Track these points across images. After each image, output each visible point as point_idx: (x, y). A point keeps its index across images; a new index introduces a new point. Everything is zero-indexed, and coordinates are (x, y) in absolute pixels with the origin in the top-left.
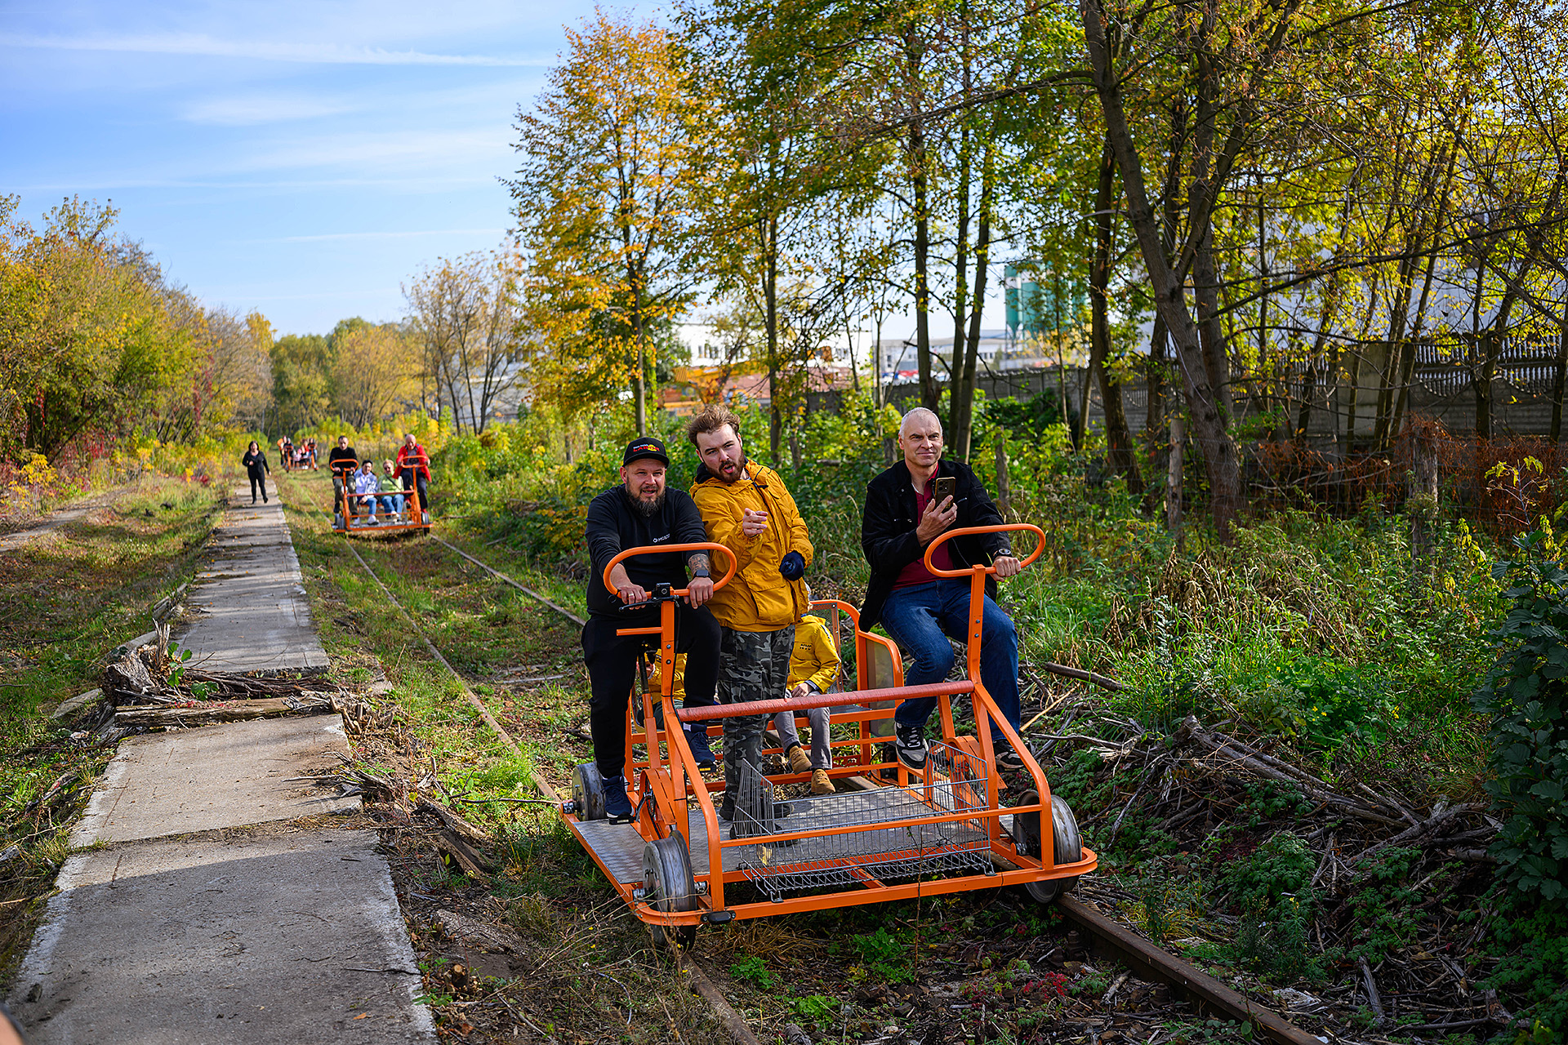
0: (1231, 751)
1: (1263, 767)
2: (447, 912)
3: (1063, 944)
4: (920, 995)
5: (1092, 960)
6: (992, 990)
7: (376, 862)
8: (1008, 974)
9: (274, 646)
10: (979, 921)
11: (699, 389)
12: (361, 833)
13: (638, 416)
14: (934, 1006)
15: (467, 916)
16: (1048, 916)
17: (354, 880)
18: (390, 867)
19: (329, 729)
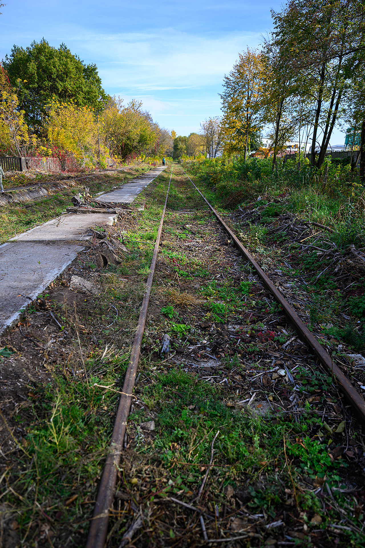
0: (363, 258)
2: (76, 276)
3: (279, 319)
4: (223, 329)
5: (288, 327)
6: (247, 332)
7: (73, 256)
8: (256, 327)
9: (125, 197)
10: (257, 304)
11: (264, 152)
12: (80, 247)
13: (245, 156)
14: (224, 334)
15: (85, 278)
16: (278, 307)
17: (60, 261)
18: (76, 259)
19: (110, 218)
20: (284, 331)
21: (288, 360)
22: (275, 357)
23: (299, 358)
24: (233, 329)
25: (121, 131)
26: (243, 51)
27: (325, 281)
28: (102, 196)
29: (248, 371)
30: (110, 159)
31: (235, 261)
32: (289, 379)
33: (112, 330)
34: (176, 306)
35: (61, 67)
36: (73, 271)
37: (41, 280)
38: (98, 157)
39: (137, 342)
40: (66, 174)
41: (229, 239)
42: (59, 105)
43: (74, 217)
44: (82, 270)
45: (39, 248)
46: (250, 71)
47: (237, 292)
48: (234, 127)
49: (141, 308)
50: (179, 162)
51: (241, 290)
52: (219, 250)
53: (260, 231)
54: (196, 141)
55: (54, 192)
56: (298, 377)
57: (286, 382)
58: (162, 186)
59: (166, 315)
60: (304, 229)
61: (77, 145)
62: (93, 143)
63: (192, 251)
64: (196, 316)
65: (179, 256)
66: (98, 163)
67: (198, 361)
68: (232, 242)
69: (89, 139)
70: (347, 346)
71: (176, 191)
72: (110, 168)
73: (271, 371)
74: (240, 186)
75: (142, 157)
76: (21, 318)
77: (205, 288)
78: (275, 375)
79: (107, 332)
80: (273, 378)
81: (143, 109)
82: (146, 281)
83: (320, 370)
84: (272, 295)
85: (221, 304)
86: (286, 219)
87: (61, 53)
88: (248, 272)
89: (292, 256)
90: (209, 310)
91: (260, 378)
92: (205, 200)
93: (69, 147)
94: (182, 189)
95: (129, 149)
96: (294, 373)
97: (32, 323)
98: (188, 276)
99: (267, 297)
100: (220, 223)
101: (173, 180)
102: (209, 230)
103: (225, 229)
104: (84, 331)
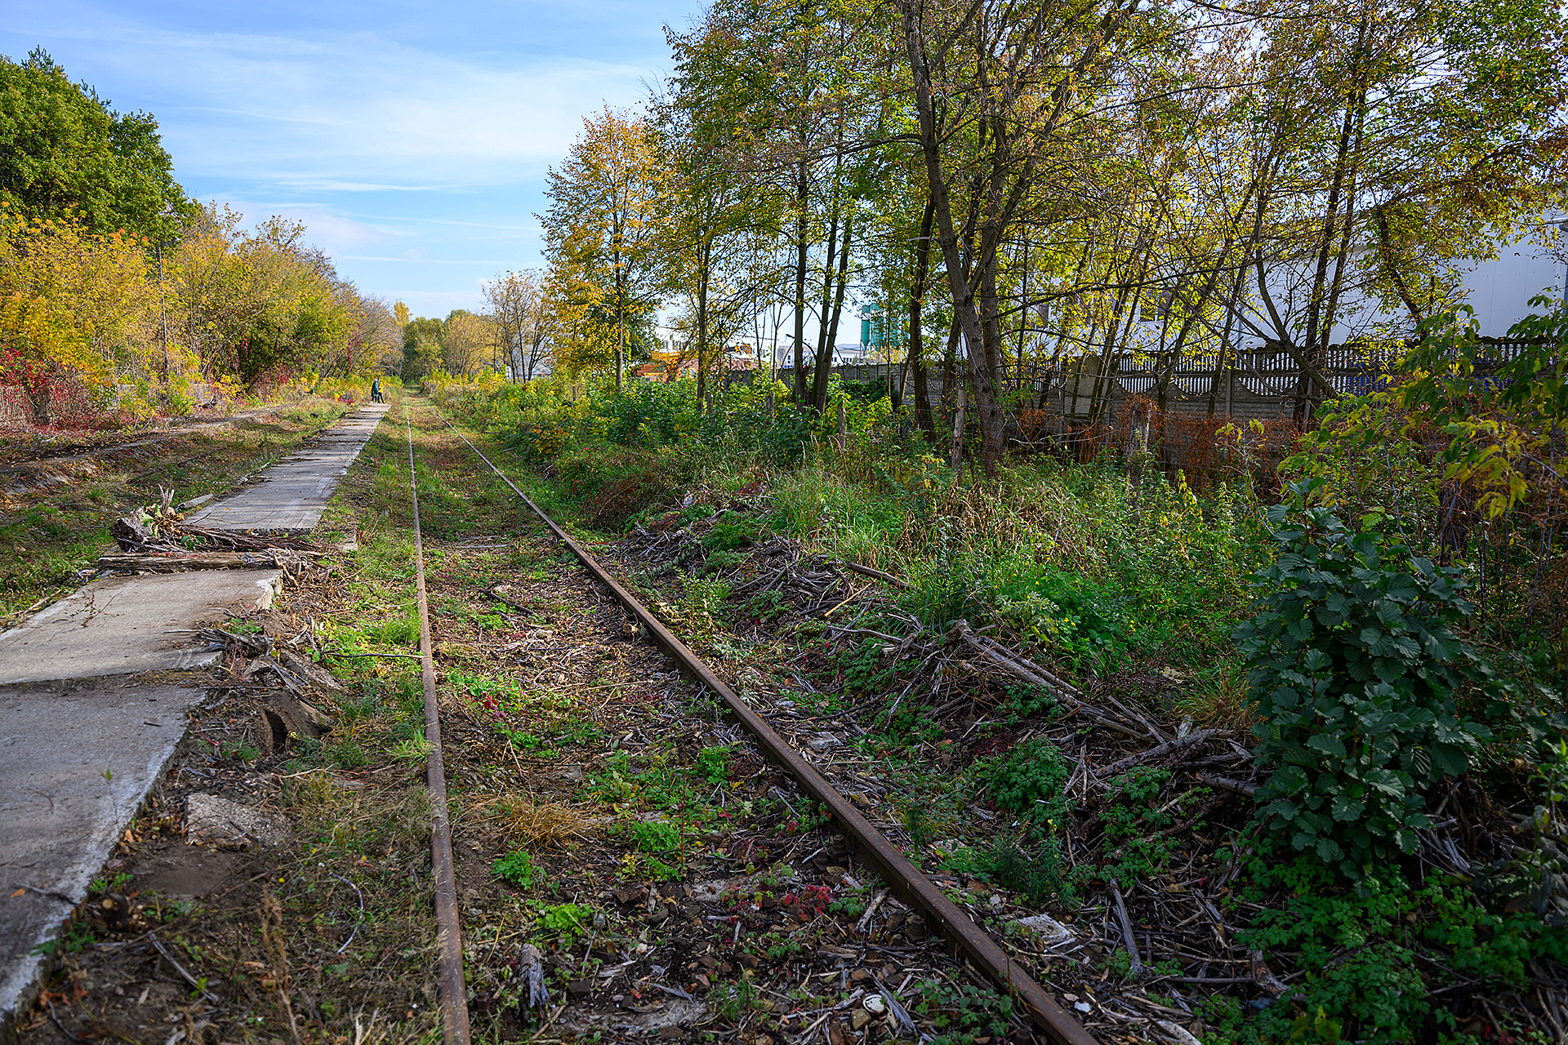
0: (995, 654)
1: (1022, 670)
2: (203, 796)
3: (829, 845)
4: (682, 897)
5: (855, 868)
6: (752, 897)
7: (175, 728)
8: (772, 876)
9: (287, 510)
10: (756, 808)
11: (665, 365)
12: (191, 692)
13: (618, 377)
14: (690, 915)
15: (230, 797)
16: (818, 813)
17: (135, 750)
18: (187, 734)
19: (260, 583)
20: (849, 879)
21: (881, 965)
22: (845, 960)
23: (907, 952)
24: (709, 895)
25: (238, 303)
26: (595, 113)
27: (909, 720)
28: (209, 509)
29: (784, 1018)
30: (204, 384)
31: (664, 685)
32: (898, 1021)
33: (356, 961)
34: (530, 849)
35: (33, 116)
36: (185, 777)
37: (84, 827)
38: (163, 378)
39: (452, 987)
40: (53, 437)
41: (631, 619)
42: (24, 225)
43: (130, 587)
44: (213, 771)
45: (39, 709)
46: (616, 163)
47: (693, 781)
48: (583, 302)
49: (436, 872)
50: (423, 391)
51: (704, 773)
52: (611, 657)
53: (713, 591)
54: (473, 333)
55: (22, 500)
56: (922, 1009)
57: (893, 1031)
58: (391, 468)
59: (510, 883)
60: (826, 581)
61: (91, 345)
62: (142, 337)
63: (531, 665)
64: (596, 870)
65: (500, 687)
66: (163, 398)
67: (637, 1013)
68: (643, 630)
69: (131, 328)
70: (1009, 897)
71: (437, 482)
72: (205, 413)
73: (846, 1003)
74: (627, 463)
75: (310, 379)
76: (45, 974)
77: (599, 779)
78: (859, 1017)
79: (341, 969)
80: (856, 1025)
81: (304, 243)
82: (424, 776)
83: (969, 977)
84: (793, 778)
85: (658, 821)
86: (774, 554)
87: (31, 75)
88: (709, 717)
89: (810, 656)
90: (627, 846)
91: (821, 1033)
92: (530, 508)
93: (61, 350)
94: (453, 475)
95: (263, 355)
96: (906, 999)
97: (91, 985)
98: (540, 746)
99: (778, 786)
100: (592, 573)
101: (418, 447)
102: (566, 596)
103: (611, 592)
104: (265, 982)
